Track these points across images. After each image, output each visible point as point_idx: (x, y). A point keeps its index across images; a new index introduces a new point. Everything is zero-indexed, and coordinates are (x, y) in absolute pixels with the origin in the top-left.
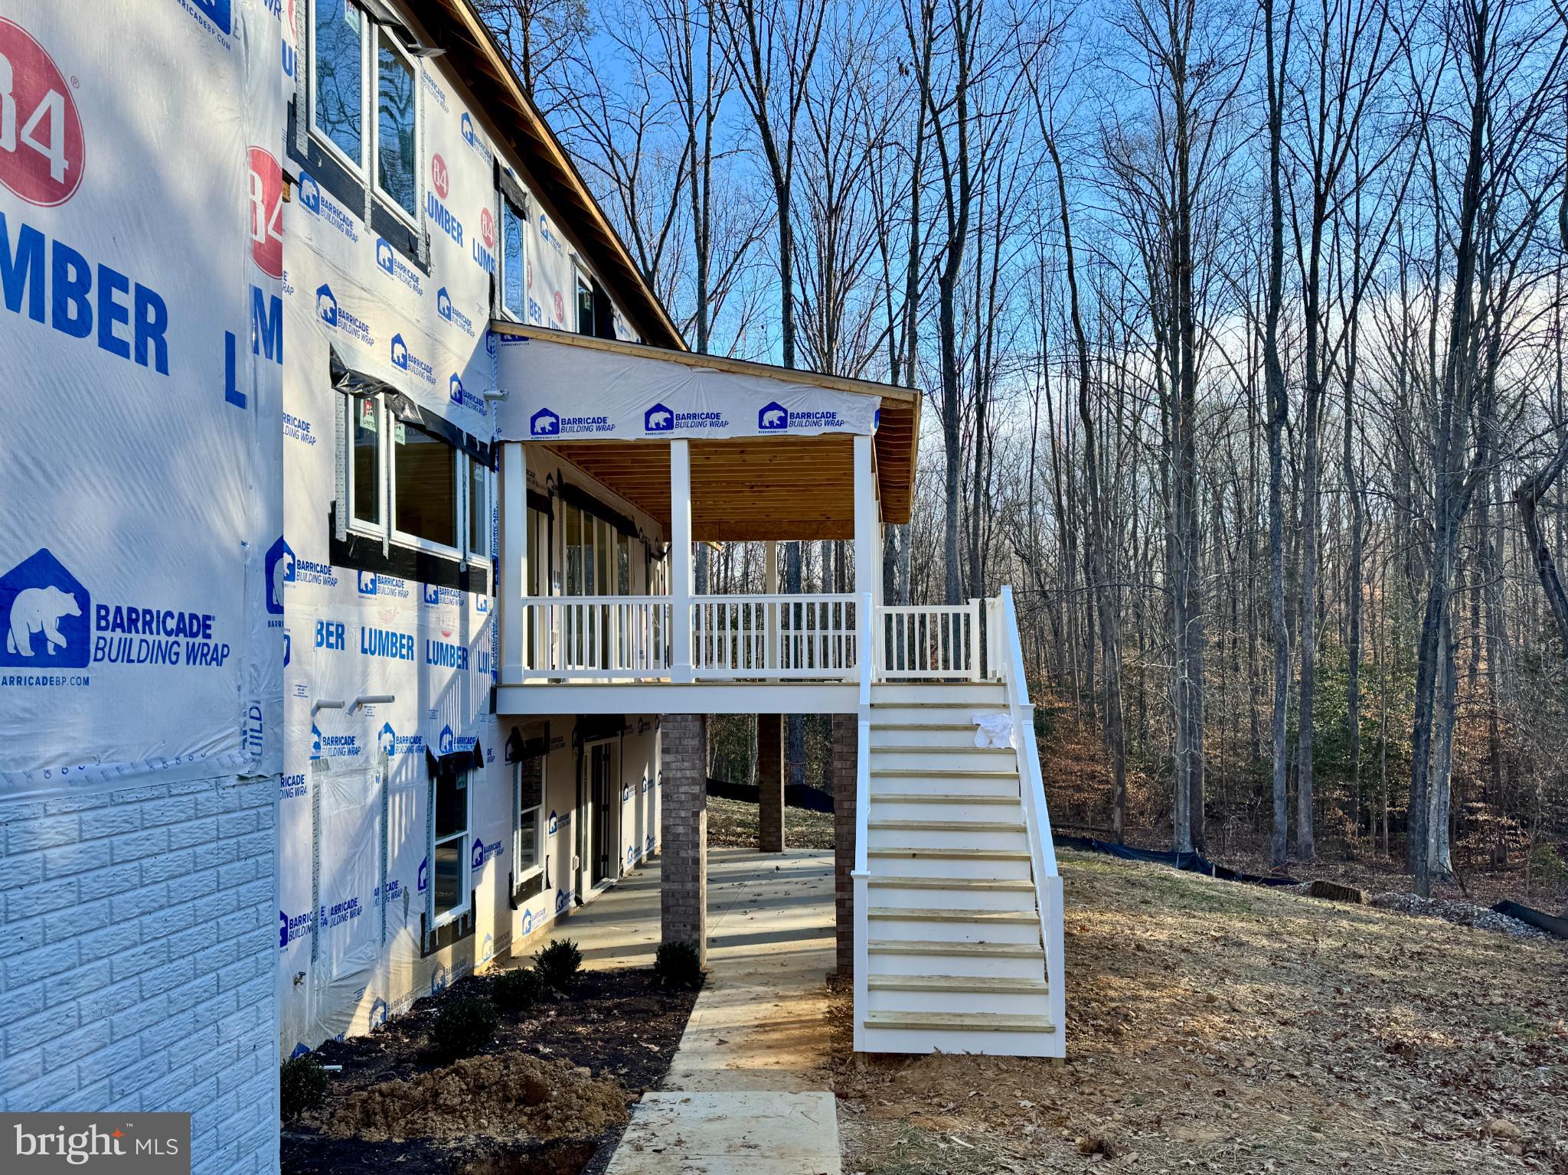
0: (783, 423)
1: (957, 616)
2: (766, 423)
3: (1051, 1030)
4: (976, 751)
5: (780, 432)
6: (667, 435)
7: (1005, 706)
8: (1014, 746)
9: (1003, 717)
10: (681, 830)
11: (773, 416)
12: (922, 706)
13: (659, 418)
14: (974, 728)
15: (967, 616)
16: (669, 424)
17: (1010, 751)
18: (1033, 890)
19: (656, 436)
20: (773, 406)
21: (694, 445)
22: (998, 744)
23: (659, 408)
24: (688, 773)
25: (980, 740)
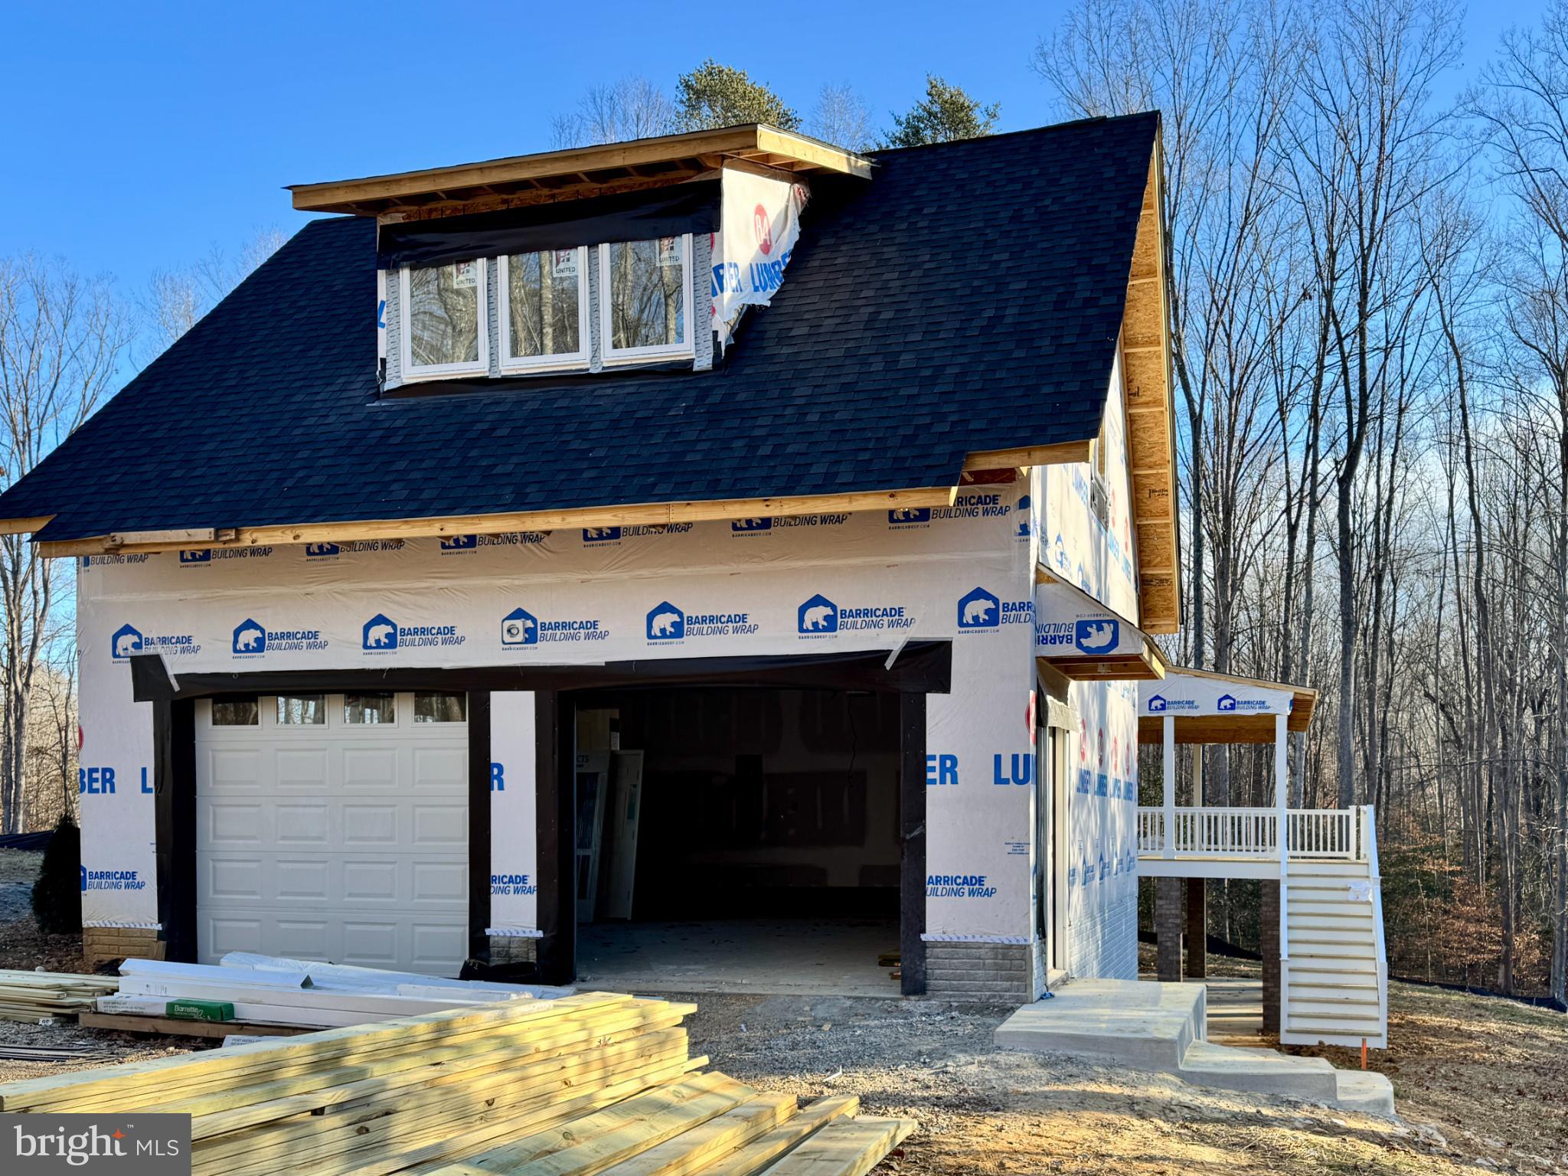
0: (1233, 706)
1: (1340, 817)
2: (1222, 707)
3: (1379, 1035)
4: (1348, 902)
5: (1231, 712)
6: (1161, 713)
7: (1367, 877)
8: (1371, 900)
9: (1367, 883)
10: (1169, 944)
11: (1227, 703)
12: (1317, 876)
13: (1157, 703)
14: (1347, 889)
15: (1348, 817)
16: (1163, 707)
17: (1368, 903)
18: (1375, 974)
19: (1155, 714)
20: (1227, 697)
21: (1177, 719)
22: (1362, 899)
23: (1157, 698)
24: (1173, 912)
25: (1351, 896)
